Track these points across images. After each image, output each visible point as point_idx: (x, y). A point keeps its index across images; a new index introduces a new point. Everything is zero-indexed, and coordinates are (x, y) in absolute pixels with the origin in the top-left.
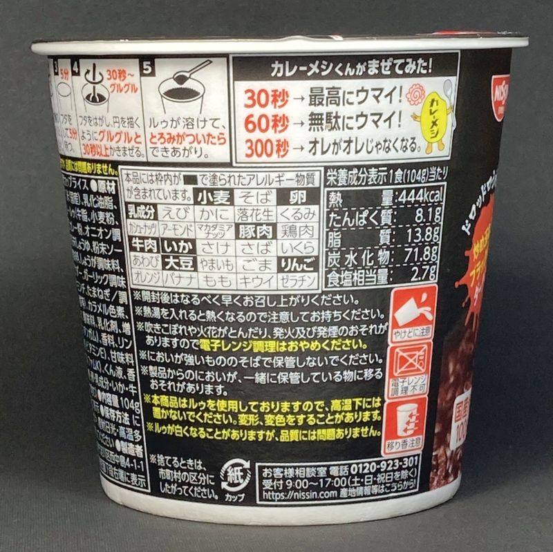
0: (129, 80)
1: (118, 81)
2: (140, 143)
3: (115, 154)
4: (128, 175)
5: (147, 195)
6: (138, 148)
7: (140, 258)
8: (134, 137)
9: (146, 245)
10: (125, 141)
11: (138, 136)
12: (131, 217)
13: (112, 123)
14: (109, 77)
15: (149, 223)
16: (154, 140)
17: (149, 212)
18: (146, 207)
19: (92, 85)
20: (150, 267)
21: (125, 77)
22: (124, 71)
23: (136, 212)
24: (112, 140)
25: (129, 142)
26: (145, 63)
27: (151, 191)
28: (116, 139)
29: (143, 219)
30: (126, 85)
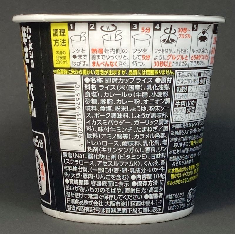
0: (188, 32)
1: (183, 33)
2: (187, 60)
3: (175, 65)
4: (180, 74)
5: (186, 82)
6: (186, 62)
7: (178, 110)
8: (185, 57)
9: (181, 103)
10: (181, 59)
11: (186, 57)
12: (177, 92)
13: (176, 51)
14: (179, 31)
15: (184, 94)
16: (192, 58)
17: (185, 89)
18: (184, 87)
19: (168, 35)
20: (182, 113)
21: (186, 31)
22: (186, 29)
23: (180, 90)
24: (174, 59)
25: (183, 59)
26: (195, 25)
27: (187, 80)
28: (177, 58)
29: (182, 93)
30: (186, 35)
